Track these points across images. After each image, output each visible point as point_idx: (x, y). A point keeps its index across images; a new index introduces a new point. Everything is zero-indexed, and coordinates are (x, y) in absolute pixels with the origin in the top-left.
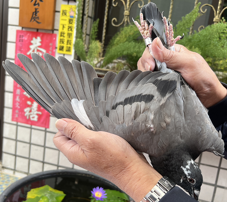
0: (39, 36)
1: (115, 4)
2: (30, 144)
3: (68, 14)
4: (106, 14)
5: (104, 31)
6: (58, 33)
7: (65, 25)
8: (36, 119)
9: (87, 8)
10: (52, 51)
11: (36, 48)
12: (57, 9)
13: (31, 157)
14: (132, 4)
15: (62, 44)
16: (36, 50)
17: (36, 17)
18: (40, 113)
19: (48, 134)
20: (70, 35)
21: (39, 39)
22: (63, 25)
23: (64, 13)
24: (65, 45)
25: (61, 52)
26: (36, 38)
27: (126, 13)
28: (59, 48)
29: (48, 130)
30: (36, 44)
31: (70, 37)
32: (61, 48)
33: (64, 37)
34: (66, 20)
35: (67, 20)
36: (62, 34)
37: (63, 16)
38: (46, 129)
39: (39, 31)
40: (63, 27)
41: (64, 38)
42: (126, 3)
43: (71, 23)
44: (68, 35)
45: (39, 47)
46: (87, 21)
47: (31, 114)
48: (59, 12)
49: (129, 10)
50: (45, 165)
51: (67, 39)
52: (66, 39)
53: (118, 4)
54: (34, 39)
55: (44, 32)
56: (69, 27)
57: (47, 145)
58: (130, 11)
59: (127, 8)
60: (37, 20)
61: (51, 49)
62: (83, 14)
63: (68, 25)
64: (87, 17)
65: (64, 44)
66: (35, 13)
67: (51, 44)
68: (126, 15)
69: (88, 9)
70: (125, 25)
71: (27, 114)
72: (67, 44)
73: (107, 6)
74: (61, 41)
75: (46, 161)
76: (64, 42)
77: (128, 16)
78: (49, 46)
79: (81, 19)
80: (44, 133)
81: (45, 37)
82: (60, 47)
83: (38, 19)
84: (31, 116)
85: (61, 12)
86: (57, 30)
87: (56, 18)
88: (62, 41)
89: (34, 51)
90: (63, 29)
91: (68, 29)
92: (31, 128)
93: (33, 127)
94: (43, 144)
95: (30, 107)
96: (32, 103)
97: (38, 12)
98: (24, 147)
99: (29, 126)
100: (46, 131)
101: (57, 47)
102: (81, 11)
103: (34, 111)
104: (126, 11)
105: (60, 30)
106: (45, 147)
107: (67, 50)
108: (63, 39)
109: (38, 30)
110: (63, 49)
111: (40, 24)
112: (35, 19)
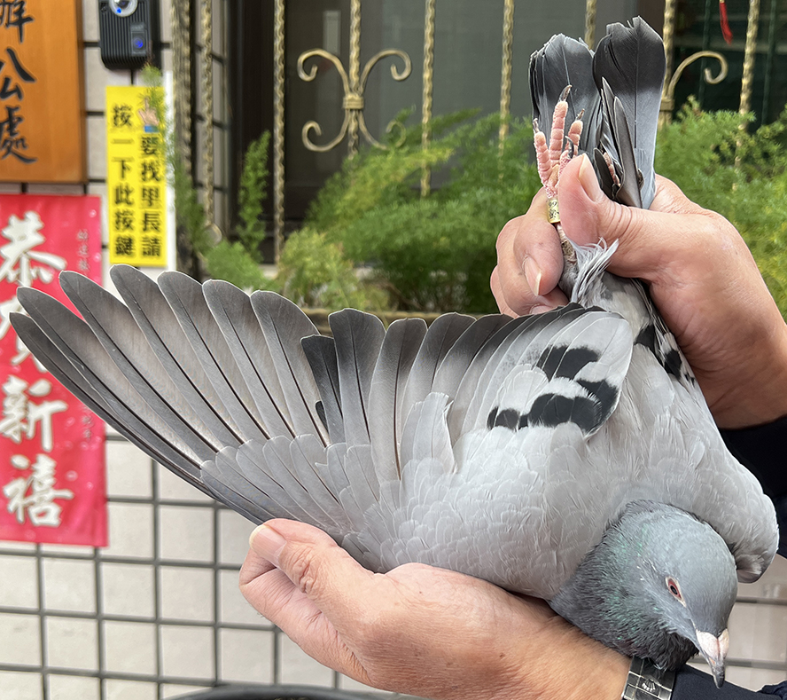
0: (33, 209)
1: (308, 73)
2: (41, 613)
3: (135, 120)
4: (279, 109)
5: (279, 171)
6: (106, 195)
7: (130, 160)
8: (53, 518)
9: (206, 95)
10: (90, 260)
11: (25, 253)
12: (92, 105)
13: (50, 664)
14: (368, 67)
15: (124, 230)
16: (25, 262)
17: (14, 138)
18: (67, 494)
19: (105, 568)
20: (150, 196)
21: (33, 220)
22: (123, 162)
23: (122, 116)
24: (137, 234)
25: (124, 260)
26: (21, 217)
27: (352, 100)
28: (115, 246)
29: (103, 552)
30: (23, 238)
31: (154, 202)
32: (125, 247)
33: (129, 203)
34: (129, 142)
35: (133, 140)
36: (122, 195)
37: (119, 129)
38: (96, 550)
39: (31, 191)
40: (124, 168)
41: (130, 209)
42: (347, 67)
43: (153, 152)
44: (144, 195)
45: (37, 248)
46: (211, 140)
47: (32, 504)
48: (101, 114)
49: (361, 89)
50: (108, 683)
51: (143, 210)
52: (137, 211)
53: (317, 72)
54: (13, 220)
55: (48, 191)
56: (144, 166)
57: (107, 609)
58: (363, 95)
59: (353, 85)
60: (20, 151)
61: (83, 251)
62: (195, 117)
63: (142, 160)
64: (209, 127)
65: (132, 229)
66: (6, 126)
67: (81, 236)
68: (351, 110)
69: (210, 97)
70: (351, 144)
71: (16, 503)
72: (145, 229)
73: (280, 81)
74: (121, 219)
75: (109, 667)
76: (131, 221)
77: (359, 110)
78: (77, 244)
79: (187, 136)
80: (89, 565)
81: (56, 211)
82: (118, 241)
83: (24, 146)
84: (33, 511)
85: (110, 115)
86: (102, 181)
87: (92, 136)
88: (123, 221)
89: (17, 266)
90: (123, 176)
91: (144, 173)
92: (38, 556)
93: (46, 548)
94: (91, 609)
95: (25, 478)
96: (33, 460)
97: (20, 119)
98: (18, 629)
99: (30, 547)
100: (97, 560)
101: (105, 244)
102: (186, 107)
103: (44, 488)
104: (349, 96)
105: (114, 179)
106: (99, 617)
107: (147, 251)
108: (128, 212)
109: (24, 186)
110: (131, 249)
111: (33, 164)
112: (11, 145)
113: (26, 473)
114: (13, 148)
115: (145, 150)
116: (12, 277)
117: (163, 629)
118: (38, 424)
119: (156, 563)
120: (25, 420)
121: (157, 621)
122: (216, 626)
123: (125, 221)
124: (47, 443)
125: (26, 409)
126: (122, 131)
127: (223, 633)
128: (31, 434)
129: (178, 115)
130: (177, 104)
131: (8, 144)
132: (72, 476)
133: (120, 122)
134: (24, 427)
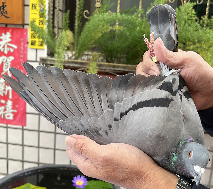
0: (9, 31)
2: (7, 143)
3: (38, 8)
5: (77, 23)
6: (29, 28)
7: (36, 19)
8: (11, 118)
10: (24, 47)
11: (6, 44)
12: (26, 3)
13: (9, 157)
15: (33, 39)
16: (6, 46)
17: (4, 11)
18: (15, 111)
19: (25, 132)
21: (9, 35)
23: (34, 6)
24: (37, 40)
25: (33, 47)
26: (5, 34)
28: (31, 43)
29: (25, 128)
30: (6, 39)
32: (34, 43)
34: (36, 14)
37: (33, 10)
38: (23, 127)
39: (8, 26)
43: (42, 17)
45: (10, 42)
47: (6, 113)
48: (28, 5)
50: (25, 164)
54: (3, 34)
55: (13, 27)
56: (40, 21)
57: (25, 143)
59: (98, 0)
60: (6, 15)
61: (22, 44)
62: (54, 7)
63: (39, 19)
64: (58, 10)
65: (36, 38)
66: (2, 8)
67: (22, 40)
69: (58, 2)
71: (1, 113)
72: (39, 38)
75: (25, 159)
78: (21, 42)
79: (52, 13)
80: (21, 131)
81: (15, 32)
82: (32, 41)
83: (7, 14)
84: (6, 115)
85: (31, 6)
86: (28, 25)
87: (26, 12)
89: (4, 47)
91: (40, 23)
92: (7, 127)
93: (9, 126)
94: (21, 143)
96: (6, 101)
97: (6, 6)
98: (1, 147)
99: (5, 125)
100: (23, 130)
101: (28, 42)
102: (52, 5)
103: (9, 109)
104: (97, 3)
106: (23, 145)
107: (40, 44)
109: (6, 25)
110: (35, 44)
111: (9, 19)
112: (3, 13)
113: (4, 105)
114: (4, 14)
115: (40, 16)
116: (2, 50)
117: (40, 150)
118: (8, 91)
119: (39, 131)
120: (4, 90)
121: (39, 147)
122: (55, 149)
123: (34, 36)
124: (10, 97)
125: (5, 87)
126: (34, 11)
127: (57, 151)
128: (6, 94)
129: (49, 7)
130: (49, 4)
131: (2, 13)
132: (17, 106)
133: (33, 8)
134: (4, 92)
